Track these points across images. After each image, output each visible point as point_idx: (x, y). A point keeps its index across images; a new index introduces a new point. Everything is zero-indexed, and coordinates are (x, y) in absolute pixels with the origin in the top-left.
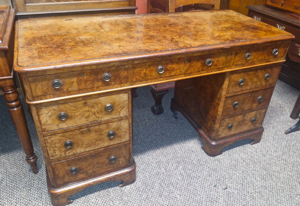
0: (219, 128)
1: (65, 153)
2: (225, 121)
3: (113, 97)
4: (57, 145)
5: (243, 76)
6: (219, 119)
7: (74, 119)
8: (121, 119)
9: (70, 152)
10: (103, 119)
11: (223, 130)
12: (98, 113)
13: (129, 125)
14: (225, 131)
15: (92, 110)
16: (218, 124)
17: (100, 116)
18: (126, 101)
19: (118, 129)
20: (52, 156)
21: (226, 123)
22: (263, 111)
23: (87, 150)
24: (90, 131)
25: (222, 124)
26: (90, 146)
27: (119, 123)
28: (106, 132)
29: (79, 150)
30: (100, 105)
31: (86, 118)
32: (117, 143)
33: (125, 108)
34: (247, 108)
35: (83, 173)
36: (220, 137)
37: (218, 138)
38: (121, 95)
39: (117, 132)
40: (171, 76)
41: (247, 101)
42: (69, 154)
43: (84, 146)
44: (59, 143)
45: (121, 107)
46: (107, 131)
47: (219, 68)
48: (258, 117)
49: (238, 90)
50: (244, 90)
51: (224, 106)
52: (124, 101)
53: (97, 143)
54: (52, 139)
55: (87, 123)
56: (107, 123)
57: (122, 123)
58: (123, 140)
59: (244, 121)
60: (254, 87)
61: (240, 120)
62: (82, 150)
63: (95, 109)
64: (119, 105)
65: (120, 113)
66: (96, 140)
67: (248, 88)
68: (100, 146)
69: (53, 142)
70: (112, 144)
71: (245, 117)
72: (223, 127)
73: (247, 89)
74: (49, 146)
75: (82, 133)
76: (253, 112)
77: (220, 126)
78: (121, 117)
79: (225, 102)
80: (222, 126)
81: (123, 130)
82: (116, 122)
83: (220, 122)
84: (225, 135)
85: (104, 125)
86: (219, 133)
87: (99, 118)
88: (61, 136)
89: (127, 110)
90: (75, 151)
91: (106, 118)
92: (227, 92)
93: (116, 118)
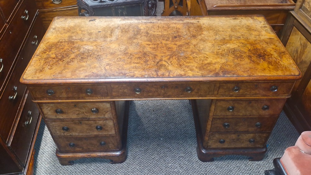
0: (208, 140)
1: (64, 134)
2: (215, 136)
3: (97, 104)
4: (57, 128)
5: (232, 104)
6: (207, 133)
7: (68, 114)
8: (106, 119)
9: (68, 134)
10: (90, 117)
11: (214, 143)
12: (86, 113)
13: (114, 124)
14: (217, 144)
15: (81, 110)
16: (207, 137)
17: (89, 115)
18: (109, 108)
19: (104, 125)
20: (55, 134)
21: (217, 138)
22: (265, 135)
23: (81, 134)
24: (81, 123)
25: (212, 138)
26: (83, 133)
27: (105, 122)
28: (94, 126)
29: (75, 134)
30: (87, 108)
31: (77, 115)
32: (105, 134)
33: (109, 112)
34: (242, 130)
35: (80, 148)
36: (211, 147)
37: (209, 147)
38: (104, 104)
39: (104, 127)
40: (149, 96)
41: (241, 124)
42: (67, 134)
43: (78, 132)
44: (58, 127)
45: (105, 111)
46: (96, 125)
47: (200, 95)
48: (257, 139)
49: (228, 114)
50: (236, 115)
51: (212, 124)
52: (107, 108)
53: (88, 131)
54: (53, 124)
55: (78, 118)
56: (94, 120)
57: (107, 122)
58: (110, 133)
59: (239, 140)
60: (249, 115)
61: (234, 138)
62: (77, 134)
63: (83, 109)
64: (103, 110)
65: (104, 115)
66: (87, 130)
67: (241, 114)
68: (91, 134)
69: (54, 125)
70: (100, 134)
71: (240, 136)
72: (214, 141)
73: (239, 115)
74: (51, 127)
75: (75, 123)
76: (249, 134)
77: (209, 139)
78: (106, 118)
79: (212, 122)
80: (212, 140)
81: (109, 127)
82: (102, 121)
83: (209, 136)
84: (217, 147)
85: (92, 121)
86: (209, 144)
87: (87, 116)
88: (59, 123)
89: (111, 114)
90: (71, 134)
91: (93, 117)
92: (214, 114)
93: (102, 118)
